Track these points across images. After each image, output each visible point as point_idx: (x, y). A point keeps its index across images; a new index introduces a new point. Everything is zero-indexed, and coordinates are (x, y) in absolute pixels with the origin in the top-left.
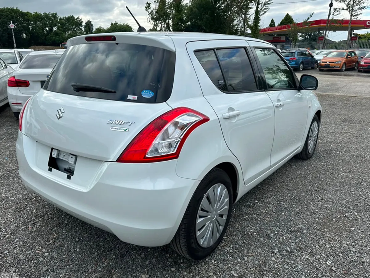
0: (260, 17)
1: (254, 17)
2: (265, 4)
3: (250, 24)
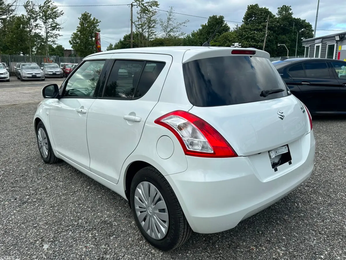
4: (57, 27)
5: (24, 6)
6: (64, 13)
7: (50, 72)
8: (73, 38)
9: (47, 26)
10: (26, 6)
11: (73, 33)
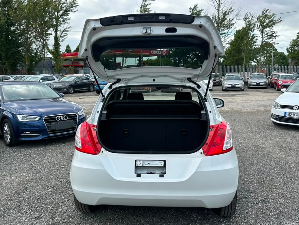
0: (60, 43)
1: (54, 43)
2: (64, 31)
3: (51, 49)
4: (274, 35)
5: (244, 19)
6: (282, 20)
7: (253, 82)
8: (291, 45)
9: (263, 36)
10: (245, 19)
11: (292, 40)
